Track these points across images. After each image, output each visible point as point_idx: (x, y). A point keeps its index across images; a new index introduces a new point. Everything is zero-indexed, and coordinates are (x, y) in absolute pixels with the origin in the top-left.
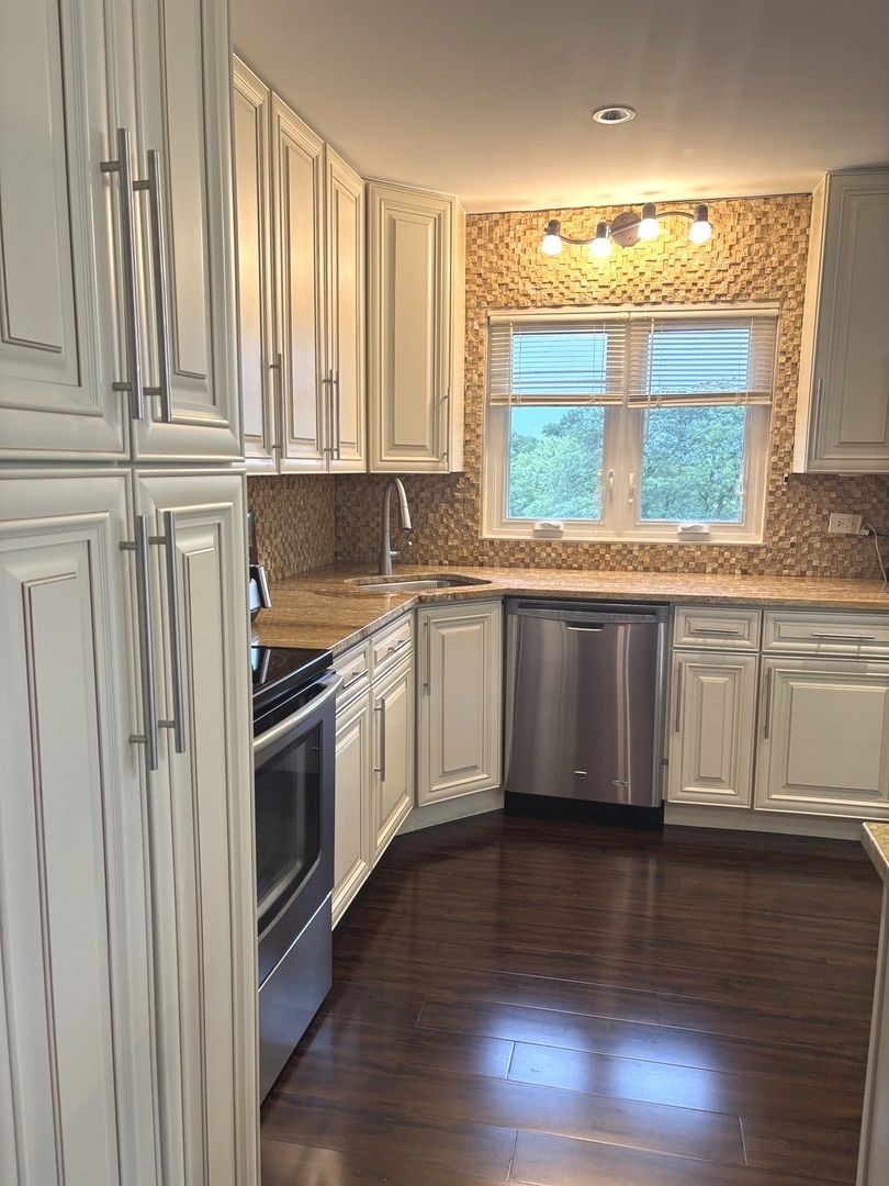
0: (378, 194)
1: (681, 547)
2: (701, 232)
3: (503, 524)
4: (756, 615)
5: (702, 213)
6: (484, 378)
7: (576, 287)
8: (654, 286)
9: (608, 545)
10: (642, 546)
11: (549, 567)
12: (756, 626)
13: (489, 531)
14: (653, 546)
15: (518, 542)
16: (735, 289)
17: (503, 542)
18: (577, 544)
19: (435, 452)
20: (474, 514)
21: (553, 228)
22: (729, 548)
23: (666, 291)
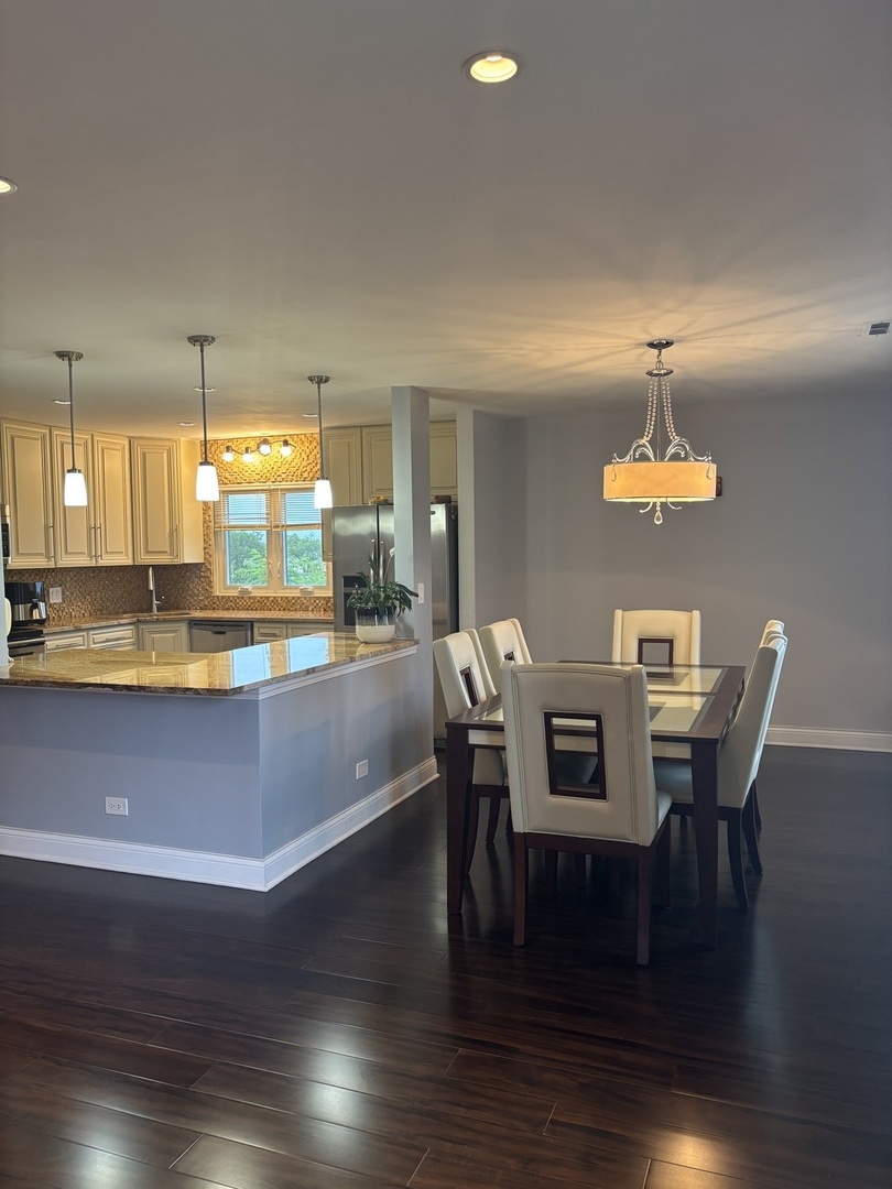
0: (135, 443)
1: (298, 598)
2: (286, 451)
3: (225, 588)
4: (284, 626)
5: (286, 443)
6: (212, 518)
7: (246, 474)
8: (279, 473)
9: (268, 598)
10: (282, 598)
11: (243, 609)
12: (285, 631)
13: (218, 591)
14: (287, 598)
15: (229, 597)
16: (311, 475)
17: (223, 597)
18: (255, 597)
19: (172, 554)
20: (210, 583)
21: (228, 449)
22: (318, 598)
23: (284, 476)
